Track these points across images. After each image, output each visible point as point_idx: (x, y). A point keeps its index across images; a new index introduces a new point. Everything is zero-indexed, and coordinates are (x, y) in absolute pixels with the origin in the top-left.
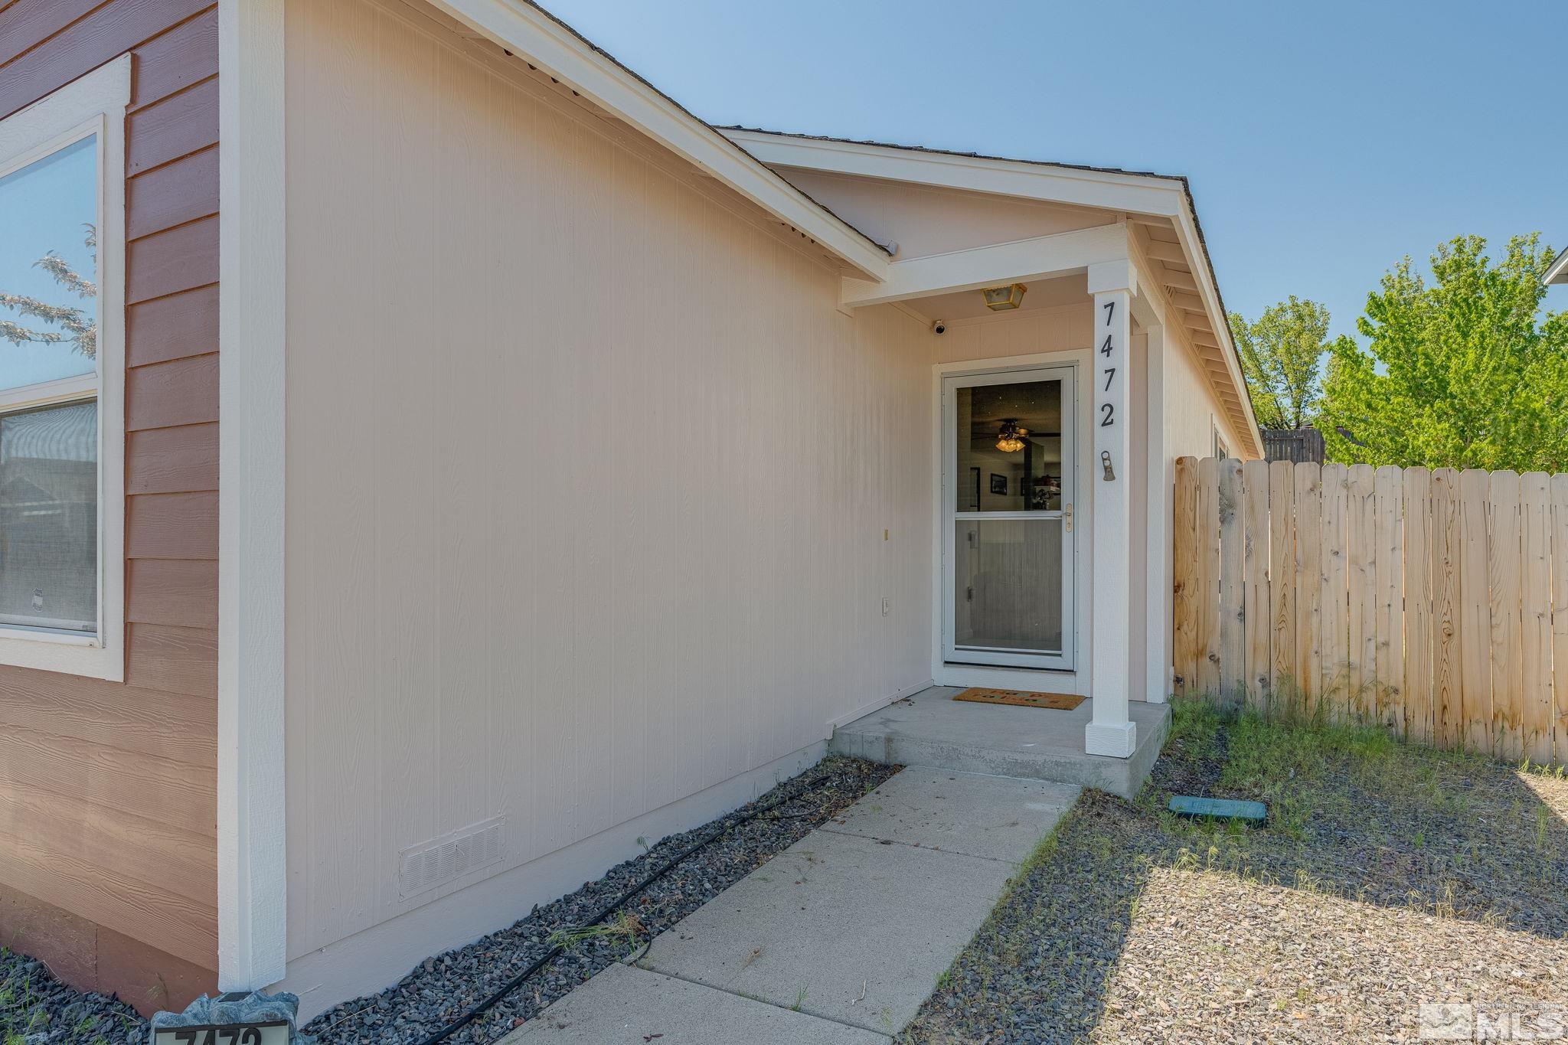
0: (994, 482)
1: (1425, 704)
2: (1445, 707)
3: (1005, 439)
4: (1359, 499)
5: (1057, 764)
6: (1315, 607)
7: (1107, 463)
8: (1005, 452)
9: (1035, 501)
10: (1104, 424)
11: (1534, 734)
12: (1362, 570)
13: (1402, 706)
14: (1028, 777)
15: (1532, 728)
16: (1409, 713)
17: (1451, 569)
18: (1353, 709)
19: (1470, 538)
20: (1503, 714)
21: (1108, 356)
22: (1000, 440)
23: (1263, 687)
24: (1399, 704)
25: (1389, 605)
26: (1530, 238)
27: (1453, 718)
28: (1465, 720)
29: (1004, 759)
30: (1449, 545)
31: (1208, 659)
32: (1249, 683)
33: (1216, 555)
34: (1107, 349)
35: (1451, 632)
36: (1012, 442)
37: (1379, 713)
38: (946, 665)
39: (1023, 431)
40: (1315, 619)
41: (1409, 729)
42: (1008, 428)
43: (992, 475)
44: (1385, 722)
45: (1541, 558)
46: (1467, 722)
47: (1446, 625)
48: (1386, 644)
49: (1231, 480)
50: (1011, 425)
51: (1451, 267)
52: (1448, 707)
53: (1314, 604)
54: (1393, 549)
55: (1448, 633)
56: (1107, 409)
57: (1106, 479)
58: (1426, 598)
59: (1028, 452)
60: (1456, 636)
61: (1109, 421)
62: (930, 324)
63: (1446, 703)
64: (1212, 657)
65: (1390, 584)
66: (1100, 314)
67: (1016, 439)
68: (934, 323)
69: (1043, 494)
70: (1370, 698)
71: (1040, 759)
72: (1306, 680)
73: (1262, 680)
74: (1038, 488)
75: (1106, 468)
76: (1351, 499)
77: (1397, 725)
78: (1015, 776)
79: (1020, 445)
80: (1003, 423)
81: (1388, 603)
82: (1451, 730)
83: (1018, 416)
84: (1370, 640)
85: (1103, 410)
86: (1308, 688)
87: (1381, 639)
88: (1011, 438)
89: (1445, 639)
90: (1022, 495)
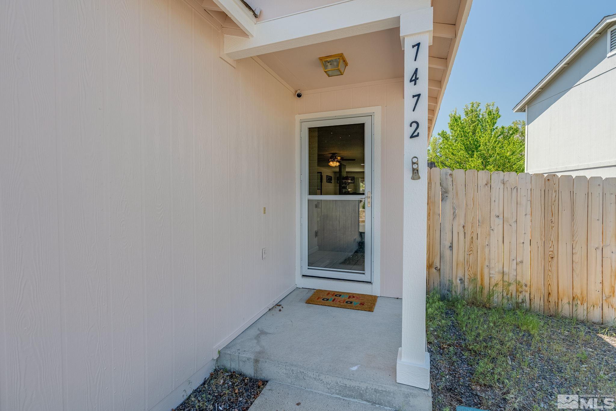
0: (327, 179)
1: (540, 292)
2: (549, 294)
3: (332, 161)
4: (509, 189)
5: (376, 391)
6: (487, 243)
7: (415, 166)
8: (332, 166)
9: (343, 186)
10: (412, 137)
11: (592, 307)
12: (510, 225)
13: (529, 292)
14: (354, 398)
15: (592, 304)
16: (532, 296)
17: (553, 225)
18: (505, 294)
19: (563, 210)
20: (578, 297)
21: (415, 84)
22: (330, 162)
23: (461, 283)
24: (527, 292)
25: (523, 243)
26: (492, 104)
27: (553, 299)
28: (559, 300)
29: (337, 383)
30: (553, 213)
31: (434, 269)
32: (454, 281)
33: (439, 217)
34: (414, 79)
35: (553, 256)
36: (335, 162)
37: (517, 296)
38: (303, 277)
39: (339, 158)
40: (487, 250)
41: (532, 303)
42: (333, 157)
43: (327, 176)
44: (520, 301)
45: (598, 220)
46: (560, 300)
47: (551, 253)
48: (522, 262)
49: (446, 179)
50: (334, 156)
51: (470, 111)
52: (551, 294)
53: (487, 242)
54: (526, 215)
55: (552, 257)
56: (414, 125)
57: (413, 178)
58: (541, 239)
59: (340, 166)
60: (555, 259)
61: (416, 134)
62: (294, 92)
63: (550, 291)
64: (436, 268)
65: (524, 232)
66: (409, 52)
67: (336, 161)
68: (296, 91)
69: (346, 183)
70: (513, 288)
71: (363, 386)
72: (482, 280)
73: (461, 280)
74: (344, 181)
75: (414, 170)
76: (505, 189)
77: (526, 302)
78: (345, 396)
79: (338, 164)
80: (331, 155)
81: (523, 242)
82: (552, 305)
83: (337, 152)
84: (513, 260)
85: (411, 126)
86: (483, 283)
87: (519, 260)
88: (334, 161)
89: (550, 260)
90: (337, 183)
